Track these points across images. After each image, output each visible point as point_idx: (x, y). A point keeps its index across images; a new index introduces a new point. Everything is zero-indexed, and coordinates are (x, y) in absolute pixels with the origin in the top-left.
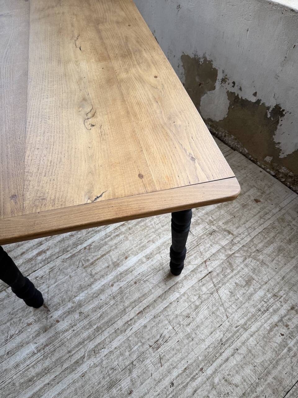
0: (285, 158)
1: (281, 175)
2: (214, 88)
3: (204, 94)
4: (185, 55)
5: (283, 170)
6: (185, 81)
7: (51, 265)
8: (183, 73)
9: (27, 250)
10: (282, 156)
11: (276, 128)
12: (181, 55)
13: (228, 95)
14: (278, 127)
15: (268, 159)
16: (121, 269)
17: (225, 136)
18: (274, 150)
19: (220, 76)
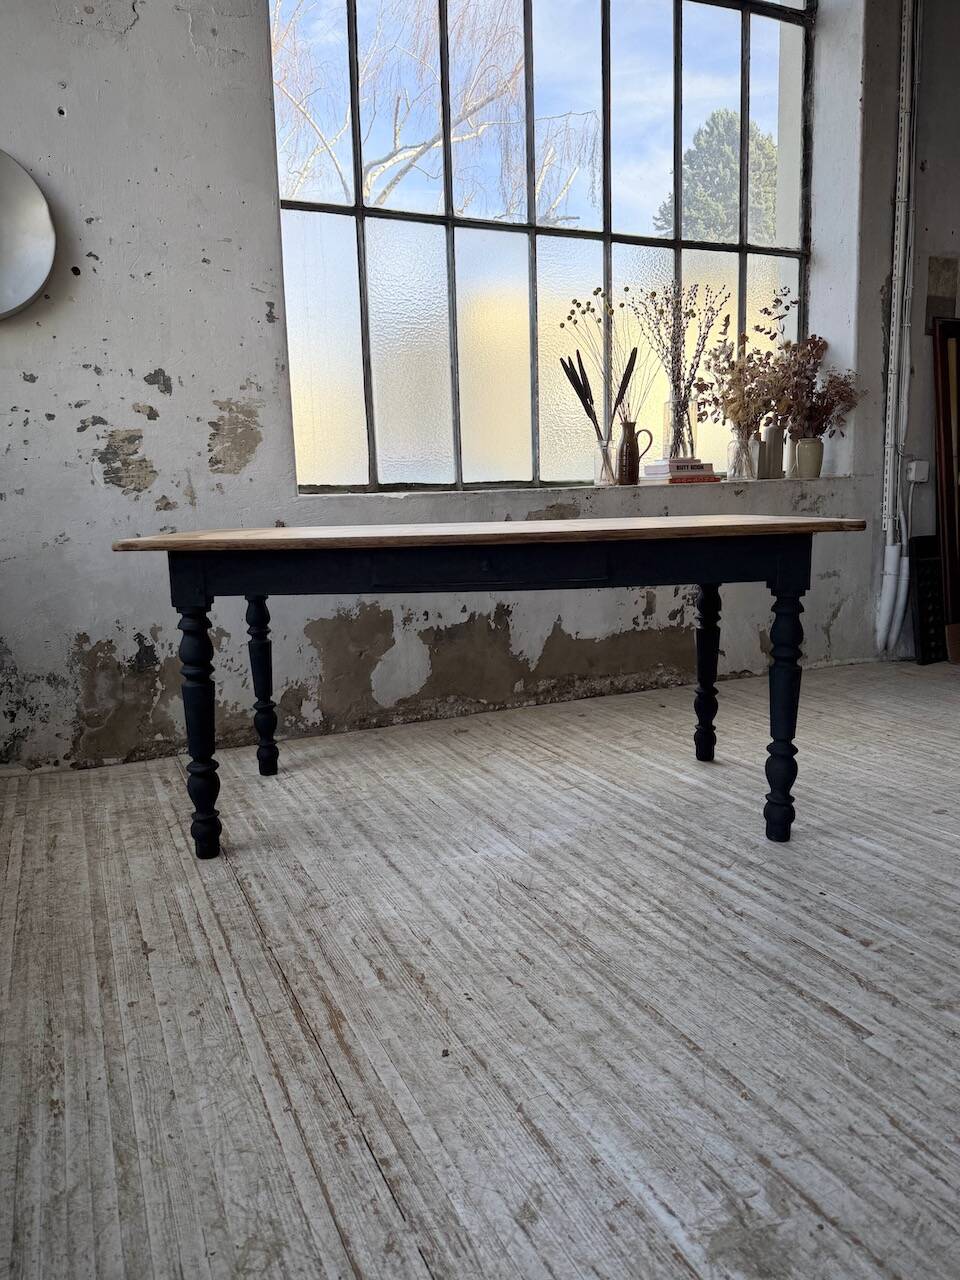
0: (538, 666)
1: (542, 698)
2: (394, 641)
3: (377, 663)
4: (314, 621)
5: (543, 685)
6: (323, 669)
7: (699, 831)
8: (315, 656)
9: (665, 849)
10: (532, 667)
11: (510, 635)
12: (304, 627)
13: (421, 637)
14: (511, 632)
15: (519, 686)
16: (703, 785)
17: (437, 711)
18: (519, 667)
19: (398, 617)
